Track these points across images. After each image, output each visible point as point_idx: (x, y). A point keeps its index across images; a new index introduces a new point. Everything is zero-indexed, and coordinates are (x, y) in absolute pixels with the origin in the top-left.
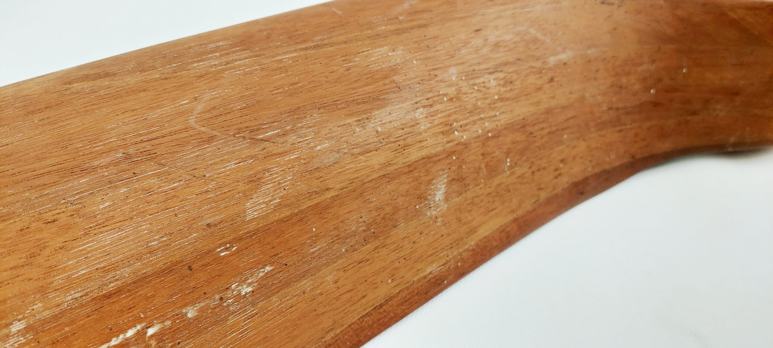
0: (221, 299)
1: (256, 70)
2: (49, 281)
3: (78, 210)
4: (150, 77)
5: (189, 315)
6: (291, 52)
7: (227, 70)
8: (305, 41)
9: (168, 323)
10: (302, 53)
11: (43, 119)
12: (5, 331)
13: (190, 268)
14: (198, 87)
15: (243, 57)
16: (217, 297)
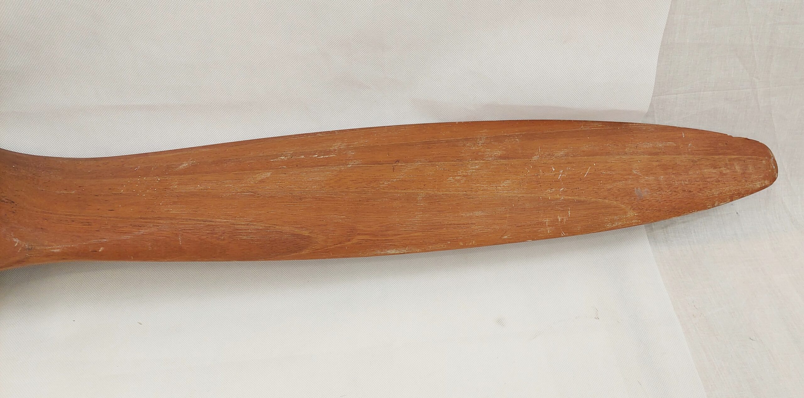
0: (292, 157)
1: (238, 218)
2: (338, 173)
3: (323, 188)
4: (280, 227)
5: (303, 156)
6: (218, 222)
7: (250, 222)
8: (209, 225)
9: (310, 156)
10: (213, 220)
11: (322, 221)
12: (353, 166)
13: (297, 166)
14: (265, 217)
15: (240, 226)
16: (293, 158)
